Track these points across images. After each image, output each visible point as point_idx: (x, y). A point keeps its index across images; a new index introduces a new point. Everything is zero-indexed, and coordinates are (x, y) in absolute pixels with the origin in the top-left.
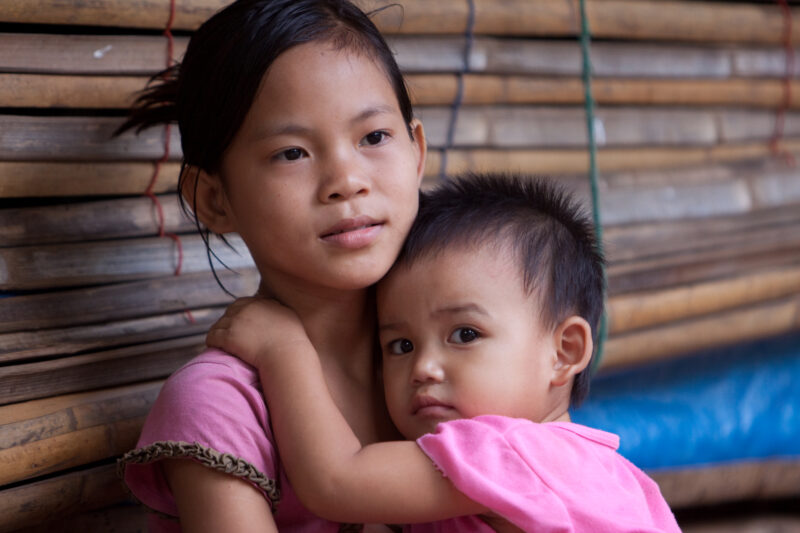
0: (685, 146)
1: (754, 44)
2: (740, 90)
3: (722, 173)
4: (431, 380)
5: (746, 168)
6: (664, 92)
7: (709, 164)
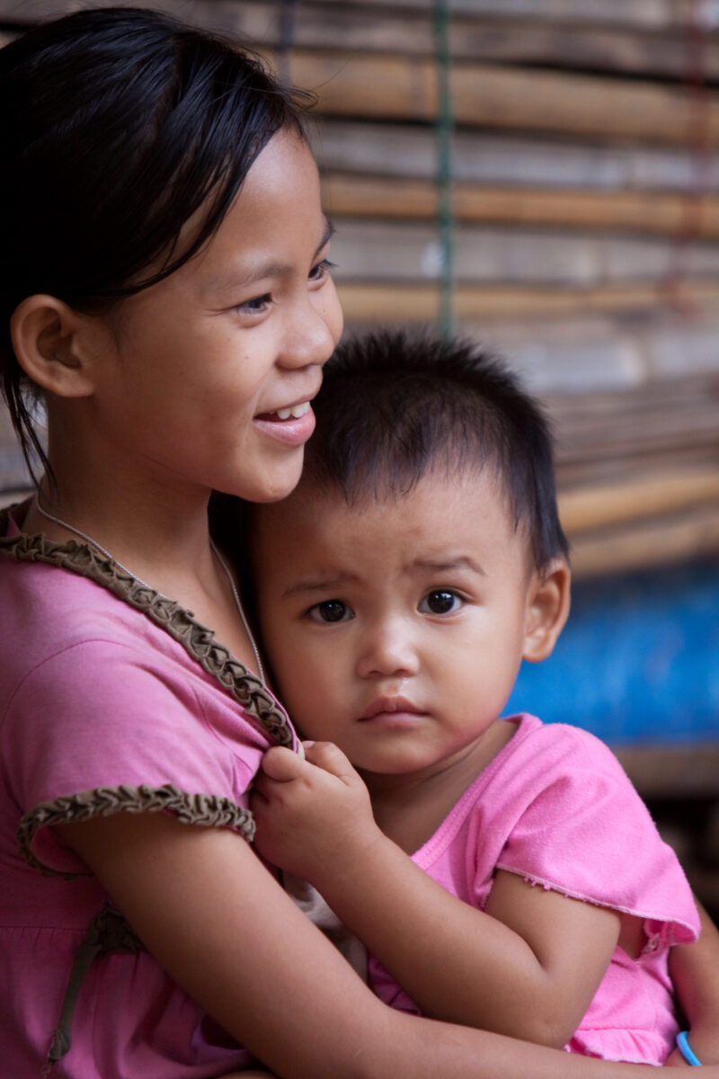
0: (553, 286)
1: (655, 142)
2: (630, 209)
3: (600, 328)
4: (401, 672)
5: (633, 321)
6: (533, 206)
7: (585, 313)
